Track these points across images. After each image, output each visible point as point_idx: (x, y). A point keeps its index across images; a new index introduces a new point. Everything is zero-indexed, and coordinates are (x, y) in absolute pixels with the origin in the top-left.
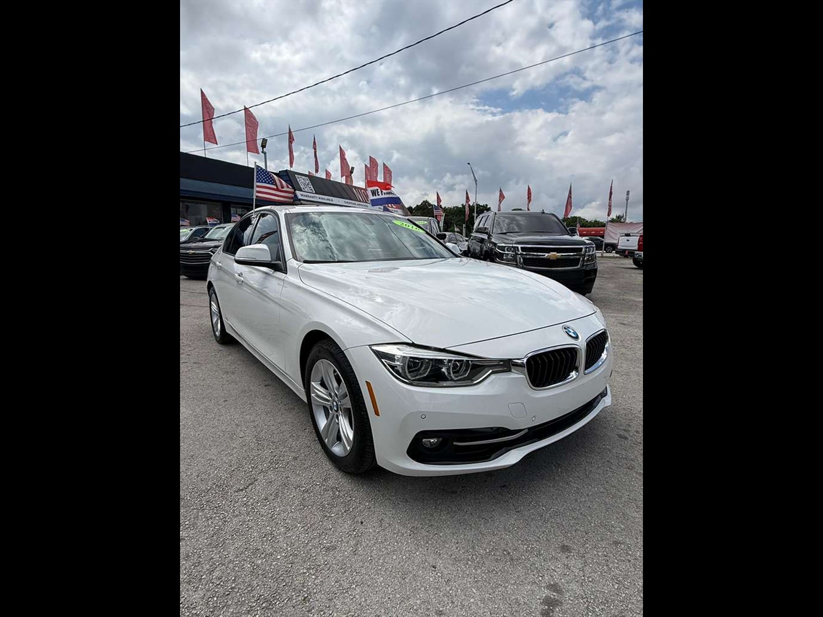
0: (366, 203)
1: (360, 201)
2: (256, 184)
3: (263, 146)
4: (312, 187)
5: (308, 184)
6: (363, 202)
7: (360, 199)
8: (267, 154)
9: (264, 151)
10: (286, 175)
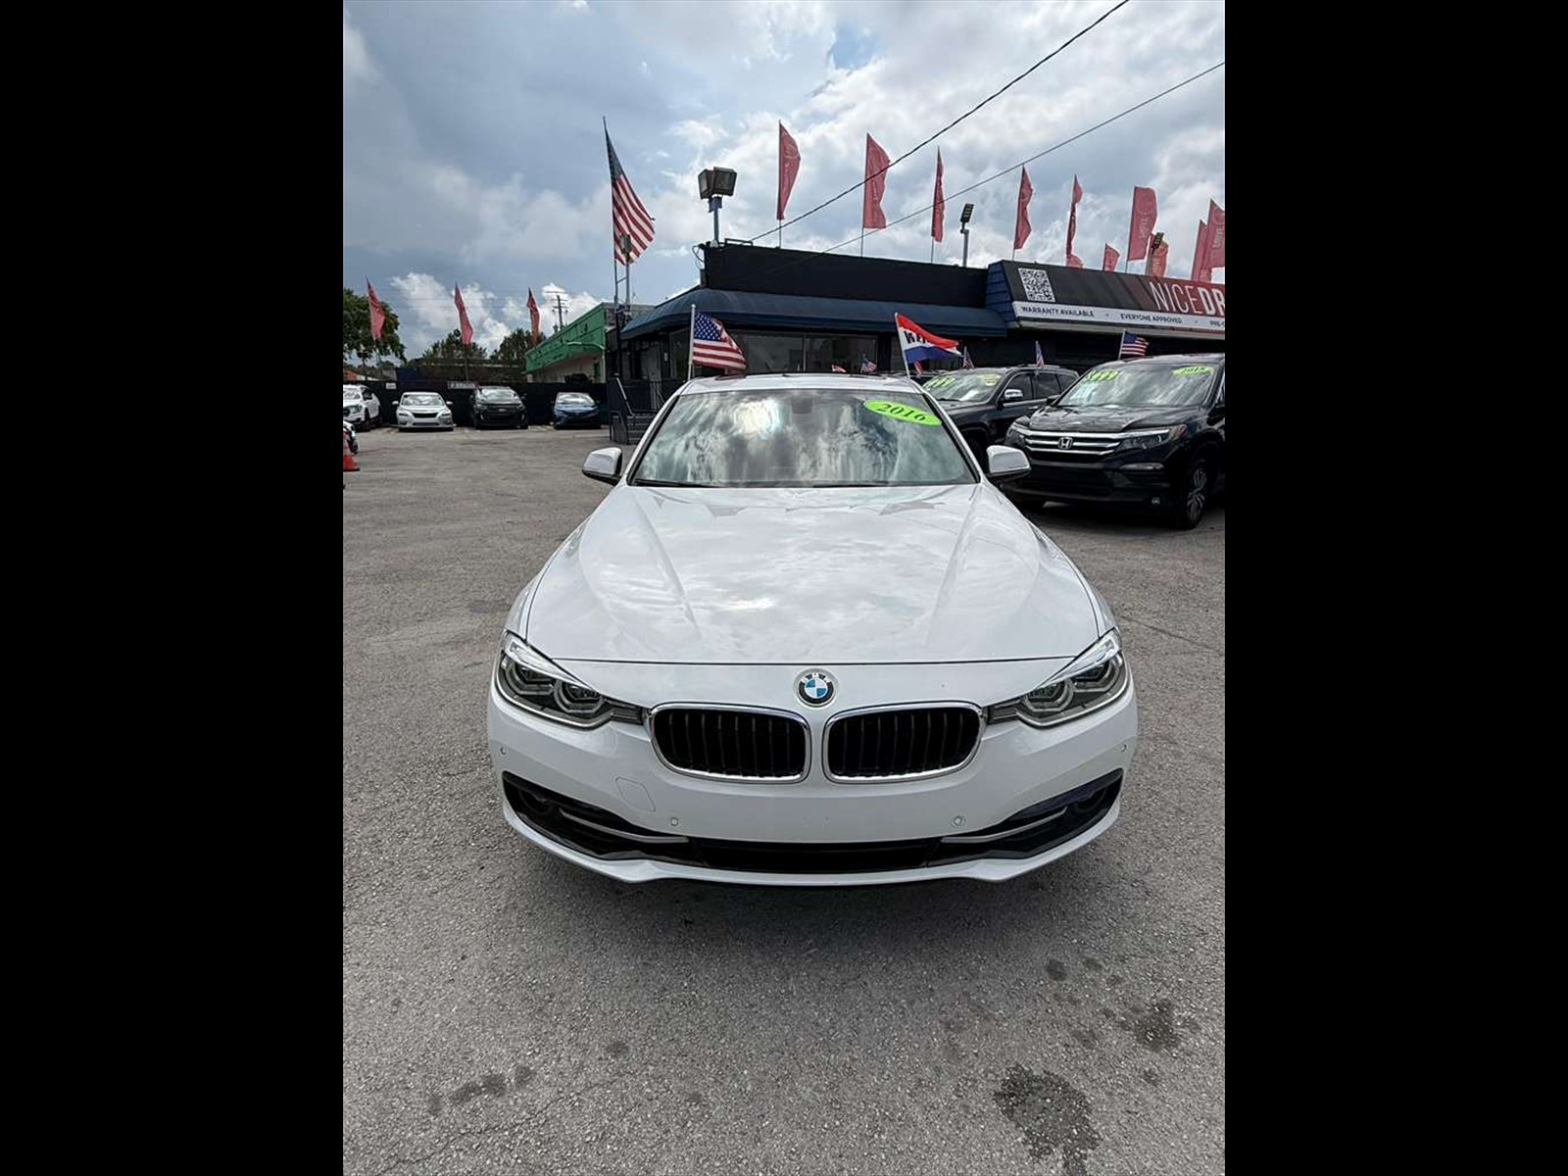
0: (1181, 313)
1: (1163, 310)
2: (693, 341)
3: (965, 219)
4: (1050, 290)
5: (1043, 285)
6: (1171, 311)
7: (1162, 305)
8: (970, 235)
9: (966, 228)
10: (999, 272)
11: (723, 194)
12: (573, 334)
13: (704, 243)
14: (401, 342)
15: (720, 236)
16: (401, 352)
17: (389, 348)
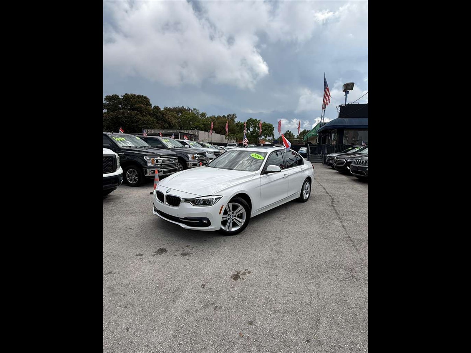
11: (349, 90)
12: (313, 131)
13: (341, 105)
14: (274, 134)
15: (347, 102)
16: (273, 136)
17: (271, 135)
